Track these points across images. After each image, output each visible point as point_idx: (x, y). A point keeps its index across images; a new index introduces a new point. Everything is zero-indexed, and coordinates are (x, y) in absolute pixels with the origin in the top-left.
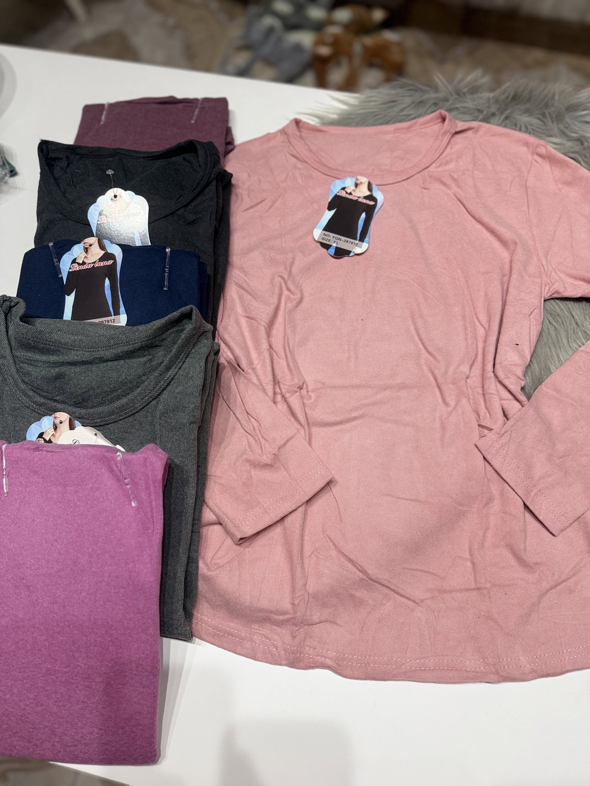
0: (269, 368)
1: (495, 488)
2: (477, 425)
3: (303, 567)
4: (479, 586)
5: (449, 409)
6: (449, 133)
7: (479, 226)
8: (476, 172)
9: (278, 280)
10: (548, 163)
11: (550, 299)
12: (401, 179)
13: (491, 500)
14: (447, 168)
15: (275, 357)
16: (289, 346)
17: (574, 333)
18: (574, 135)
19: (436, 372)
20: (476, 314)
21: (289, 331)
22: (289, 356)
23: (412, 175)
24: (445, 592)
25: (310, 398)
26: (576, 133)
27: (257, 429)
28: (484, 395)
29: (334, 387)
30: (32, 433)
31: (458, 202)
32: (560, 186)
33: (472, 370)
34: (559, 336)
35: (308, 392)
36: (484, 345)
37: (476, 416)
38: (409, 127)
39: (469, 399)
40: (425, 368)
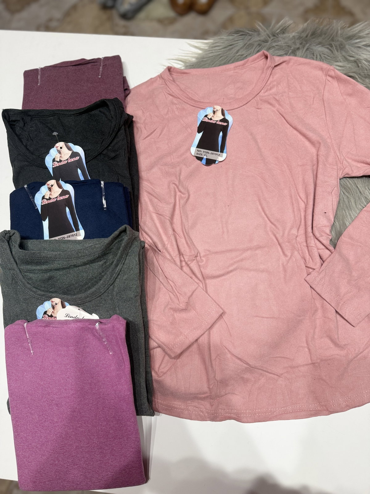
0: (175, 247)
1: (318, 303)
2: (305, 267)
3: (212, 367)
4: (313, 362)
5: (287, 258)
6: (270, 68)
7: (295, 132)
8: (290, 93)
9: (172, 186)
10: (336, 81)
11: (343, 178)
12: (242, 105)
13: (316, 311)
14: (271, 92)
15: (178, 237)
16: (185, 230)
17: (359, 198)
18: (352, 59)
19: (277, 235)
20: (298, 193)
21: (184, 221)
22: (186, 237)
23: (249, 100)
24: (294, 367)
25: (203, 261)
26: (353, 57)
27: (174, 287)
28: (307, 246)
29: (216, 253)
30: (40, 312)
31: (281, 116)
32: (345, 97)
33: (299, 231)
34: (350, 202)
35: (201, 257)
36: (305, 214)
37: (304, 261)
38: (244, 65)
39: (298, 251)
40: (270, 233)
